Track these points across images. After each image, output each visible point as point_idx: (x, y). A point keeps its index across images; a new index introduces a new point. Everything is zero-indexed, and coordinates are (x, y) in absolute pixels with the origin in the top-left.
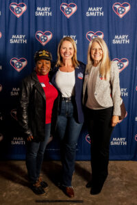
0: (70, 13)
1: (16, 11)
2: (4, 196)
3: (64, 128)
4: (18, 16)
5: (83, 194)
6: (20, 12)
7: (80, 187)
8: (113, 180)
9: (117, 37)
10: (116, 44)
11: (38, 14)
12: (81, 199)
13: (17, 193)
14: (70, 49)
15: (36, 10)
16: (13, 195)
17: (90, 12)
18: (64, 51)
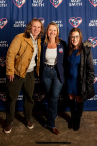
0: (57, 4)
1: (18, 3)
2: (13, 138)
3: (49, 87)
4: (19, 7)
5: (69, 137)
6: (21, 4)
7: (67, 132)
8: (90, 126)
9: (92, 21)
10: (91, 27)
11: (33, 5)
12: (69, 141)
13: (22, 136)
14: (55, 30)
15: (32, 3)
16: (19, 137)
17: (72, 3)
18: (50, 32)
